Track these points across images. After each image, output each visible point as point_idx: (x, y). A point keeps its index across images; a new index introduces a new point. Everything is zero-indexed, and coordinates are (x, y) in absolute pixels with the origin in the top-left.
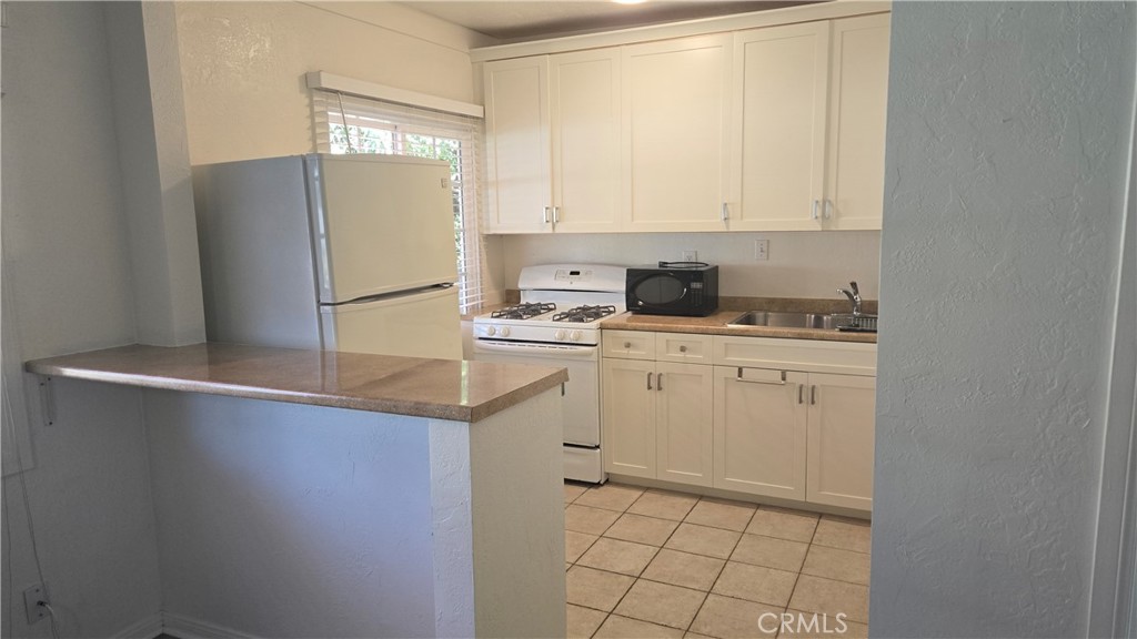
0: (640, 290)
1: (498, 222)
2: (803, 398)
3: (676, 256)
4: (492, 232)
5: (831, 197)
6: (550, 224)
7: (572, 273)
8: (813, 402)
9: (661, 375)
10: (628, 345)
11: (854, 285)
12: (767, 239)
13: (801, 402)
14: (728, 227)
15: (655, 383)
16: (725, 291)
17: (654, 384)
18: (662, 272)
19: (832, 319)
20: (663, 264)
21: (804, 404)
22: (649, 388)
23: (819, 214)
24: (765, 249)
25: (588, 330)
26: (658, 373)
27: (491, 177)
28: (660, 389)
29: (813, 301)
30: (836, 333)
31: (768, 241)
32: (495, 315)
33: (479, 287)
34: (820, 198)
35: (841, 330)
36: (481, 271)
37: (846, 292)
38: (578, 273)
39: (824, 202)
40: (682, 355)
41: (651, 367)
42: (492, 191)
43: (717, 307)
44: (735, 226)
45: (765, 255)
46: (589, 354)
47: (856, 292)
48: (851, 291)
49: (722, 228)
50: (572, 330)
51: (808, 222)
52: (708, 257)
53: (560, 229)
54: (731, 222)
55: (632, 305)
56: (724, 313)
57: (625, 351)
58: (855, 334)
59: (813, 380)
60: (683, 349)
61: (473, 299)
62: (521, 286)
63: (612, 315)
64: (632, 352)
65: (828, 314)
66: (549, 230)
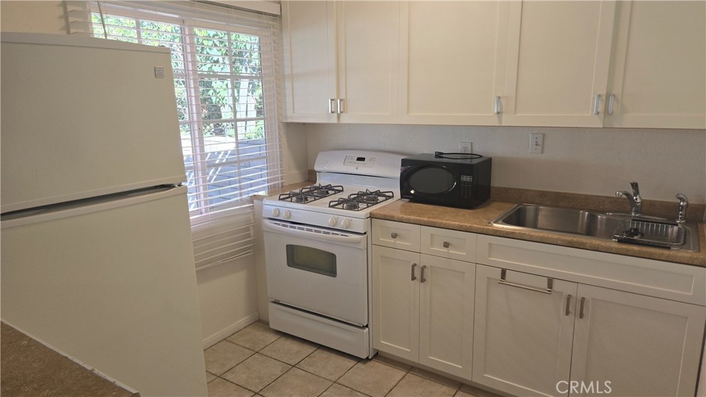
0: (414, 178)
1: (294, 112)
2: (570, 309)
3: (452, 146)
4: (289, 121)
5: (617, 90)
6: (335, 115)
7: (359, 159)
8: (581, 316)
9: (425, 267)
10: (394, 236)
11: (635, 186)
12: (542, 135)
13: (567, 313)
14: (500, 121)
15: (419, 274)
16: (497, 181)
17: (417, 274)
18: (438, 164)
19: (608, 220)
20: (439, 155)
21: (571, 316)
22: (413, 278)
23: (601, 109)
24: (540, 142)
25: (358, 218)
26: (422, 265)
27: (287, 71)
28: (423, 280)
29: (587, 197)
30: (613, 244)
31: (544, 135)
32: (282, 197)
33: (279, 169)
34: (603, 92)
35: (620, 241)
36: (281, 154)
37: (627, 194)
38: (363, 159)
39: (608, 96)
40: (445, 250)
41: (415, 259)
42: (288, 84)
43: (489, 197)
44: (508, 121)
45: (539, 148)
46: (358, 242)
47: (637, 193)
48: (631, 191)
49: (494, 122)
50: (344, 217)
51: (589, 118)
52: (483, 148)
53: (345, 119)
54: (504, 116)
55: (405, 194)
56: (495, 205)
57: (392, 241)
58: (636, 248)
59: (583, 292)
60: (446, 245)
61: (275, 179)
62: (316, 168)
63: (390, 201)
64: (398, 242)
65: (603, 212)
66: (334, 120)
